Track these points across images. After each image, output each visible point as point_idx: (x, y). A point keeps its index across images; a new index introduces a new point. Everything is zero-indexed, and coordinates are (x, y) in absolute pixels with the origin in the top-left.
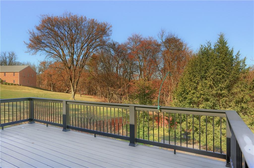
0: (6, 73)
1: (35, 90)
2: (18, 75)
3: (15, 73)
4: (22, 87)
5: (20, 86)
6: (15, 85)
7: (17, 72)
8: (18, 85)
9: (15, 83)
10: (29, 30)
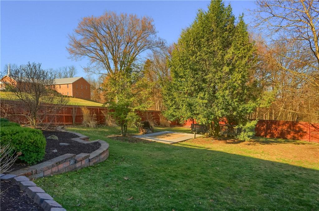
0: (61, 85)
1: (87, 102)
2: (71, 86)
3: (69, 85)
4: (75, 99)
5: (73, 98)
6: (69, 97)
7: (70, 84)
8: (71, 97)
9: (69, 95)
10: (68, 35)
